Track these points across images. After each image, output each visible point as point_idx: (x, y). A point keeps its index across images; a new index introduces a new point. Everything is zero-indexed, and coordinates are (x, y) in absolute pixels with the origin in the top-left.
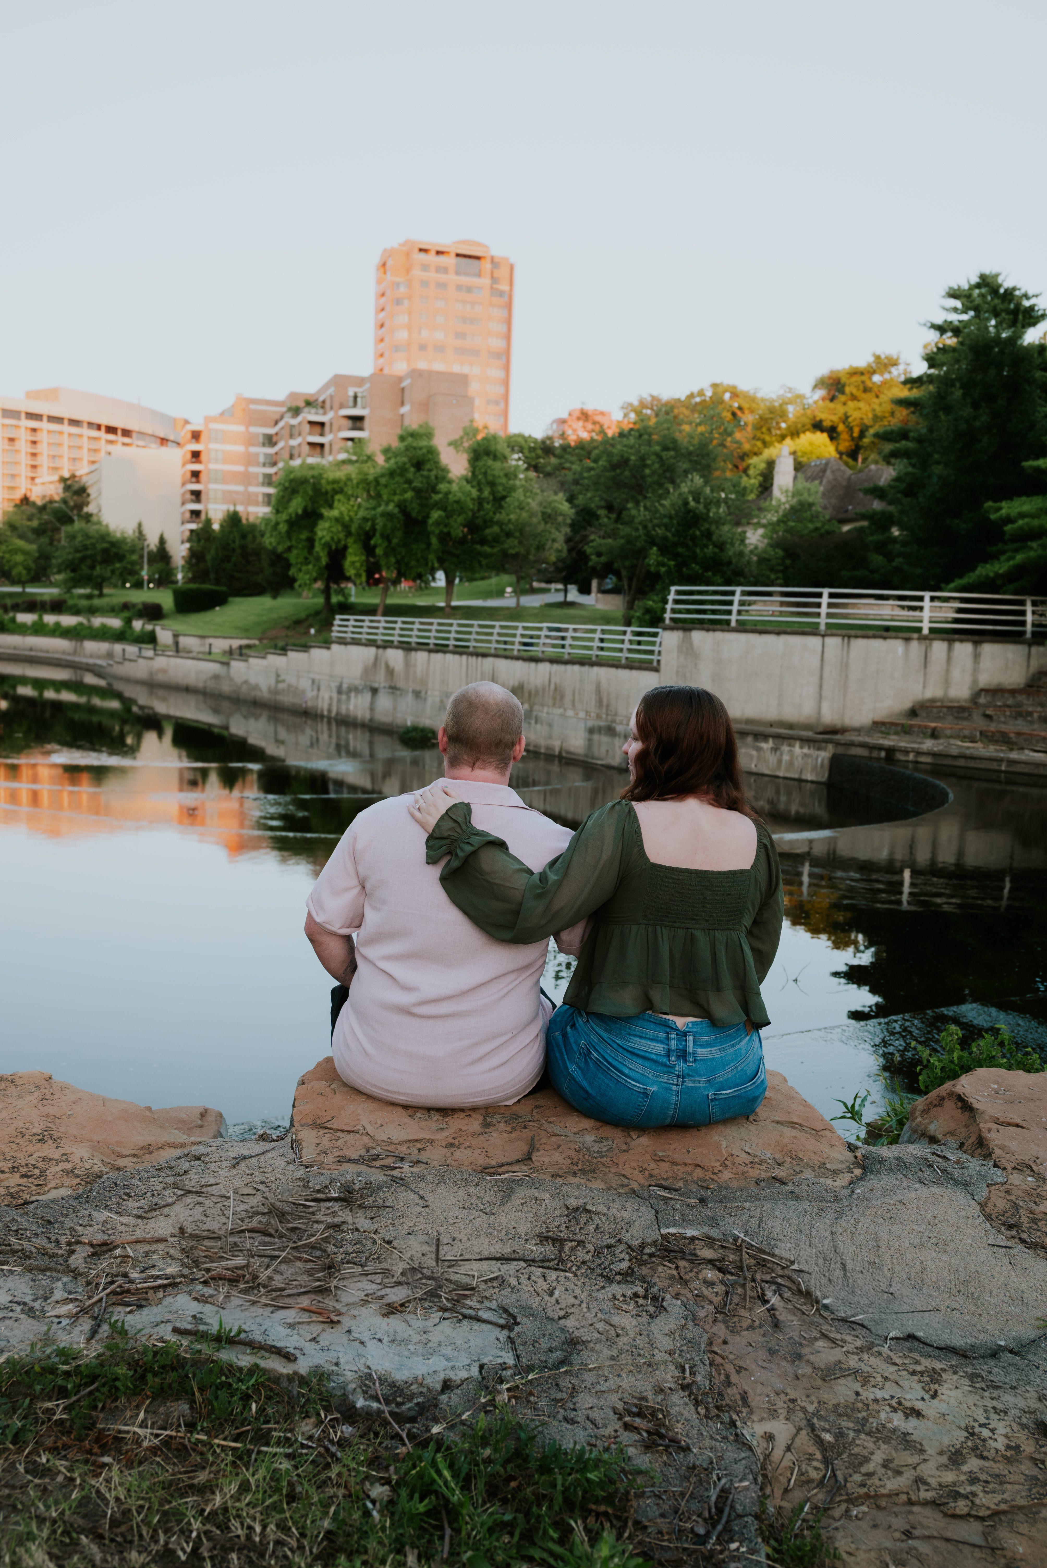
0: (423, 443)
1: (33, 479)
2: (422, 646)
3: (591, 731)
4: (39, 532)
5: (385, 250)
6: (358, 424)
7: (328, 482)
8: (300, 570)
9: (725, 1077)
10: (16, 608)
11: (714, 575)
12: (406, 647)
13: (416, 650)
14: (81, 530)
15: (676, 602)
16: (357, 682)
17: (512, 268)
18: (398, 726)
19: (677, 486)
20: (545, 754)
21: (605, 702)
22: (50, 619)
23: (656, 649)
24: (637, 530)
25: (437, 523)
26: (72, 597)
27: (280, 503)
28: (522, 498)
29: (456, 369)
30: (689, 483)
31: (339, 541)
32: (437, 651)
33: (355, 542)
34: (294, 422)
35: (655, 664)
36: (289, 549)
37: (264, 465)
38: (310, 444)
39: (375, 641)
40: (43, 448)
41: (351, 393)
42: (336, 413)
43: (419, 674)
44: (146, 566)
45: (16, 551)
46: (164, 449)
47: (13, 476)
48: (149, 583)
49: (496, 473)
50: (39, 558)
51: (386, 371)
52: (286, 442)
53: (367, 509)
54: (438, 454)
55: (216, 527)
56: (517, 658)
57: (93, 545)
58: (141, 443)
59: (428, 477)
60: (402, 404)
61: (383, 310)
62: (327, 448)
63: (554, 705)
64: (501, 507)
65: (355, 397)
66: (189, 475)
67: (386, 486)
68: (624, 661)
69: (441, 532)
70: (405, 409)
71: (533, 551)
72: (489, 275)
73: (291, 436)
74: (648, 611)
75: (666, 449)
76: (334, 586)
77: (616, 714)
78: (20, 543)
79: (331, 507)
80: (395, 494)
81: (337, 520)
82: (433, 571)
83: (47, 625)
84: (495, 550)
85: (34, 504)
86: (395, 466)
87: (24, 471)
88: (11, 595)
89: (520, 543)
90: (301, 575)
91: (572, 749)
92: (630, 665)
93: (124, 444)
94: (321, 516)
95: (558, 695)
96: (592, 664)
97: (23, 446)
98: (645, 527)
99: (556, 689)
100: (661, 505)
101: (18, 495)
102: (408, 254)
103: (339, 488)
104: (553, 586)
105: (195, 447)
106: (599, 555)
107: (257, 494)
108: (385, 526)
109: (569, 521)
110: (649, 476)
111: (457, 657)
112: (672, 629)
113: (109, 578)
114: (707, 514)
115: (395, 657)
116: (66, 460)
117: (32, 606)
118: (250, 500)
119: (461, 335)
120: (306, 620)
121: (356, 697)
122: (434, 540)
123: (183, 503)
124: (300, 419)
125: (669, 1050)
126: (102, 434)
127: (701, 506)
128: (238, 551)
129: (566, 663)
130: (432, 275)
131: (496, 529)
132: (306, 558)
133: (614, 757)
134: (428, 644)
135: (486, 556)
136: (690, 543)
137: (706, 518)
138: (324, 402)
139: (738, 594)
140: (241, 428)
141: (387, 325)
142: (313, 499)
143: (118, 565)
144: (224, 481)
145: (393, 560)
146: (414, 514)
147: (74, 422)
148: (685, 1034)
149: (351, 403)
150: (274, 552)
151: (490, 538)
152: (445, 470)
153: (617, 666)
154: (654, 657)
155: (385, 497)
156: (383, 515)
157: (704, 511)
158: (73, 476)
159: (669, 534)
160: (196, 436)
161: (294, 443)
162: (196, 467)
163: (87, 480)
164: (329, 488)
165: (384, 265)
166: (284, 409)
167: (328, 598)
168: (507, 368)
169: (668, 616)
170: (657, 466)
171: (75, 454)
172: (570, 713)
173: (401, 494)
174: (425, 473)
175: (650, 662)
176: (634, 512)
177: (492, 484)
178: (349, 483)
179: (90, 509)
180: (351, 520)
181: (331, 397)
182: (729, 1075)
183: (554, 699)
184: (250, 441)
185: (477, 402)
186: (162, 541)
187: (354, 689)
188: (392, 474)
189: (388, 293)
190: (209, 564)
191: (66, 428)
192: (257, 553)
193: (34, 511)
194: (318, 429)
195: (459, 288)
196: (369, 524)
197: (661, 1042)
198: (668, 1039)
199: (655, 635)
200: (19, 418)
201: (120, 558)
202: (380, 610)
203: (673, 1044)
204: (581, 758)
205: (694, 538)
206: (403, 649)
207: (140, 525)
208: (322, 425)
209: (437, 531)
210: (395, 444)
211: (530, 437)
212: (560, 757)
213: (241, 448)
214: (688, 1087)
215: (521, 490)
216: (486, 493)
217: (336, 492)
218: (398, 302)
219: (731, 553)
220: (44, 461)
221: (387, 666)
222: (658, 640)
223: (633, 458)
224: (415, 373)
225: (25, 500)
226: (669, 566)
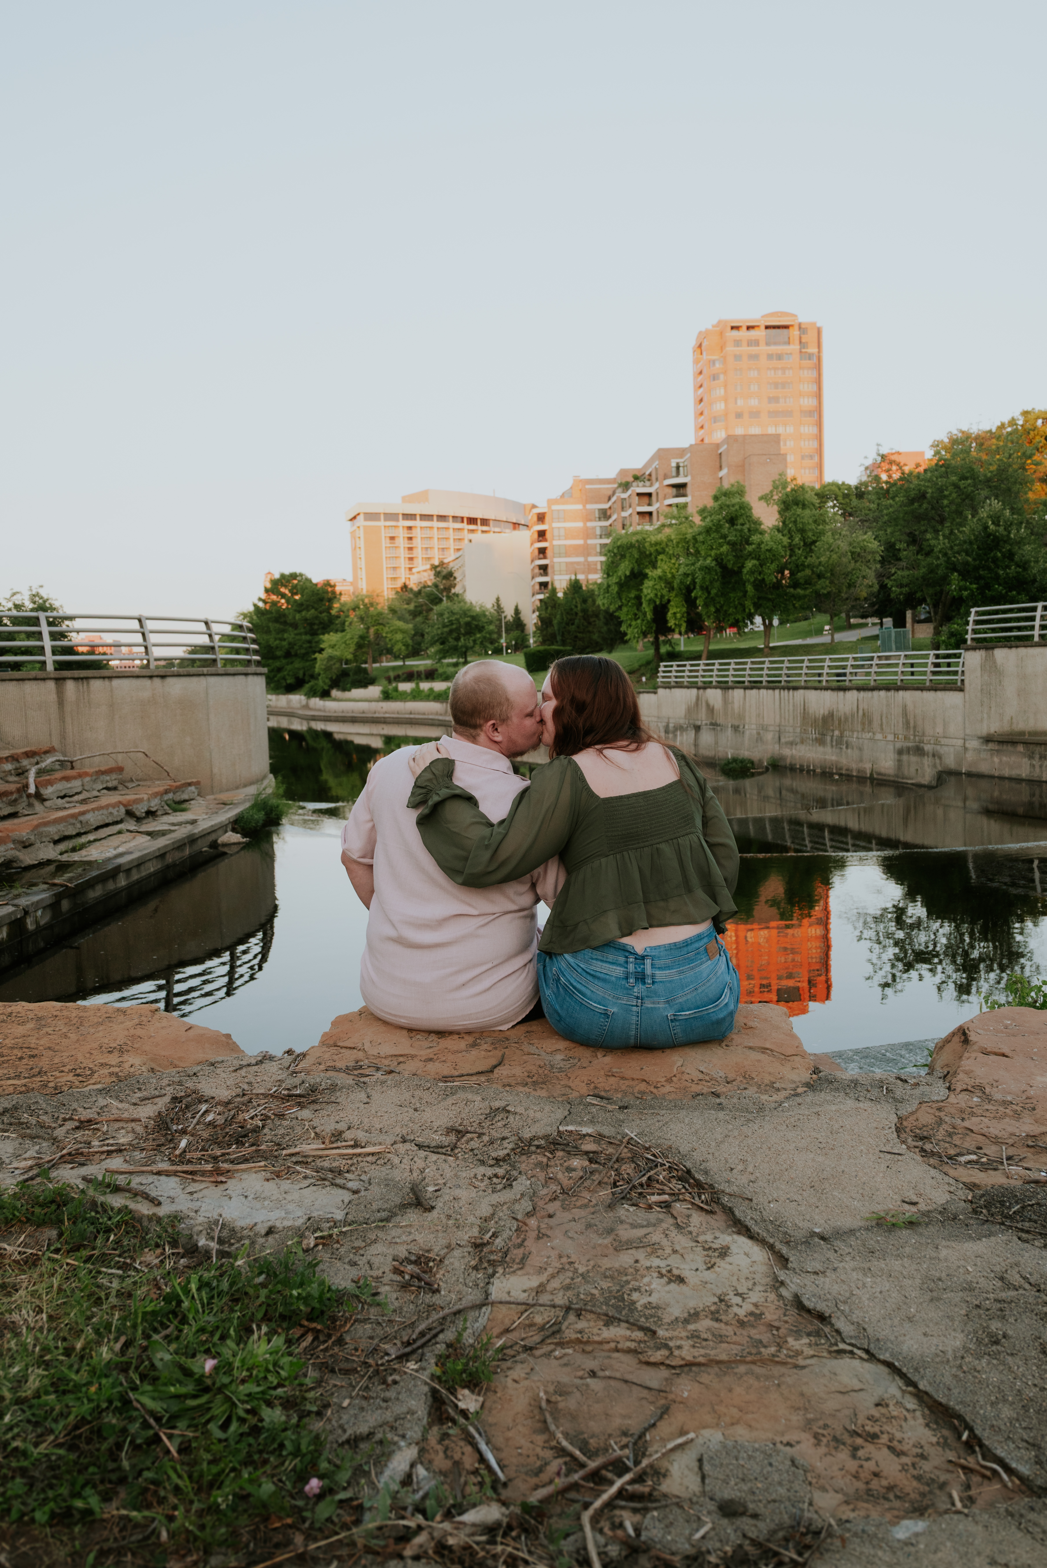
0: (736, 500)
1: (410, 569)
2: (739, 685)
3: (900, 752)
4: (415, 614)
5: (700, 333)
6: (682, 491)
7: (651, 545)
8: (630, 625)
9: (684, 998)
10: (398, 678)
11: (1019, 594)
12: (724, 686)
13: (733, 688)
14: (447, 608)
15: (977, 622)
16: (682, 721)
17: (819, 331)
18: (719, 759)
19: (975, 513)
20: (857, 777)
21: (912, 725)
22: (425, 686)
23: (960, 669)
24: (938, 558)
25: (752, 572)
26: (442, 665)
27: (610, 569)
28: (831, 541)
29: (771, 430)
30: (987, 508)
31: (662, 596)
32: (752, 688)
33: (676, 596)
34: (625, 496)
35: (959, 684)
36: (620, 608)
37: (601, 537)
38: (639, 513)
39: (696, 682)
40: (418, 543)
41: (674, 464)
42: (661, 483)
43: (736, 711)
44: (504, 635)
45: (395, 631)
46: (516, 532)
47: (395, 568)
48: (507, 649)
49: (805, 520)
50: (414, 635)
51: (706, 441)
52: (619, 514)
53: (687, 565)
54: (750, 509)
55: (560, 595)
56: (826, 689)
57: (457, 620)
58: (497, 530)
59: (741, 530)
60: (721, 468)
61: (701, 386)
62: (655, 515)
63: (863, 730)
64: (811, 551)
65: (678, 467)
66: (536, 552)
67: (703, 543)
68: (928, 684)
69: (756, 579)
70: (723, 473)
71: (845, 589)
72: (797, 342)
73: (623, 509)
74: (952, 634)
75: (963, 478)
76: (662, 638)
77: (923, 735)
78: (400, 624)
79: (655, 567)
80: (712, 549)
81: (660, 578)
82: (751, 617)
83: (423, 691)
84: (808, 592)
85: (411, 590)
86: (710, 524)
87: (403, 564)
88: (394, 668)
89: (832, 582)
90: (629, 631)
91: (883, 771)
92: (935, 687)
93: (483, 532)
94: (645, 576)
95: (867, 721)
96: (898, 689)
97: (402, 543)
98: (945, 554)
99: (864, 714)
100: (961, 532)
101: (399, 584)
102: (721, 333)
103: (661, 549)
104: (870, 620)
105: (541, 527)
106: (901, 586)
107: (595, 563)
108: (704, 578)
109: (878, 558)
110: (947, 506)
111: (770, 692)
112: (974, 649)
113: (472, 648)
114: (1008, 536)
115: (714, 696)
116: (436, 550)
117: (410, 676)
118: (590, 569)
119: (774, 399)
120: (638, 670)
121: (681, 735)
122: (749, 588)
123: (533, 578)
124: (629, 492)
125: (628, 973)
126: (465, 526)
127: (1001, 529)
128: (580, 614)
129: (873, 689)
130: (744, 349)
131: (808, 572)
132: (636, 615)
133: (924, 776)
134: (743, 682)
135: (799, 598)
136: (992, 566)
137: (1007, 540)
138: (650, 475)
139: (1039, 609)
140: (579, 507)
141: (705, 399)
142: (639, 562)
143: (478, 635)
144: (567, 555)
145: (713, 609)
146: (730, 566)
147: (442, 518)
148: (643, 958)
149: (674, 473)
150: (606, 611)
151: (802, 581)
152: (758, 523)
153: (922, 689)
154: (959, 678)
155: (703, 553)
156: (701, 569)
157: (1005, 533)
158: (442, 564)
159: (970, 559)
160: (541, 518)
161: (625, 514)
162: (542, 545)
163: (453, 566)
164: (652, 550)
165: (700, 346)
166: (616, 486)
167: (657, 649)
168: (819, 424)
169: (969, 637)
170: (954, 495)
171: (444, 544)
172: (879, 736)
173: (717, 549)
174: (739, 527)
175: (955, 682)
176: (932, 542)
177: (802, 531)
178: (670, 544)
179: (457, 590)
180: (673, 577)
181: (656, 469)
182: (689, 997)
183: (863, 724)
184: (588, 518)
185: (790, 458)
186: (517, 611)
187: (679, 728)
188: (708, 531)
189: (704, 372)
190: (556, 628)
191: (436, 524)
192: (596, 615)
193: (411, 596)
194: (646, 499)
195: (770, 357)
196: (689, 579)
197: (620, 965)
198: (627, 962)
199: (958, 656)
200: (398, 520)
201: (480, 629)
202: (704, 655)
203: (631, 967)
204: (892, 779)
205: (995, 560)
206: (721, 688)
207: (498, 600)
208: (649, 495)
209: (752, 579)
210: (710, 503)
211: (843, 484)
212: (871, 778)
213: (580, 524)
214: (647, 1008)
215: (830, 533)
216: (797, 539)
217: (659, 553)
218: (715, 377)
219: (1035, 571)
220: (418, 553)
221: (708, 705)
222: (961, 660)
223: (930, 490)
224: (731, 439)
225: (405, 587)
226: (971, 590)
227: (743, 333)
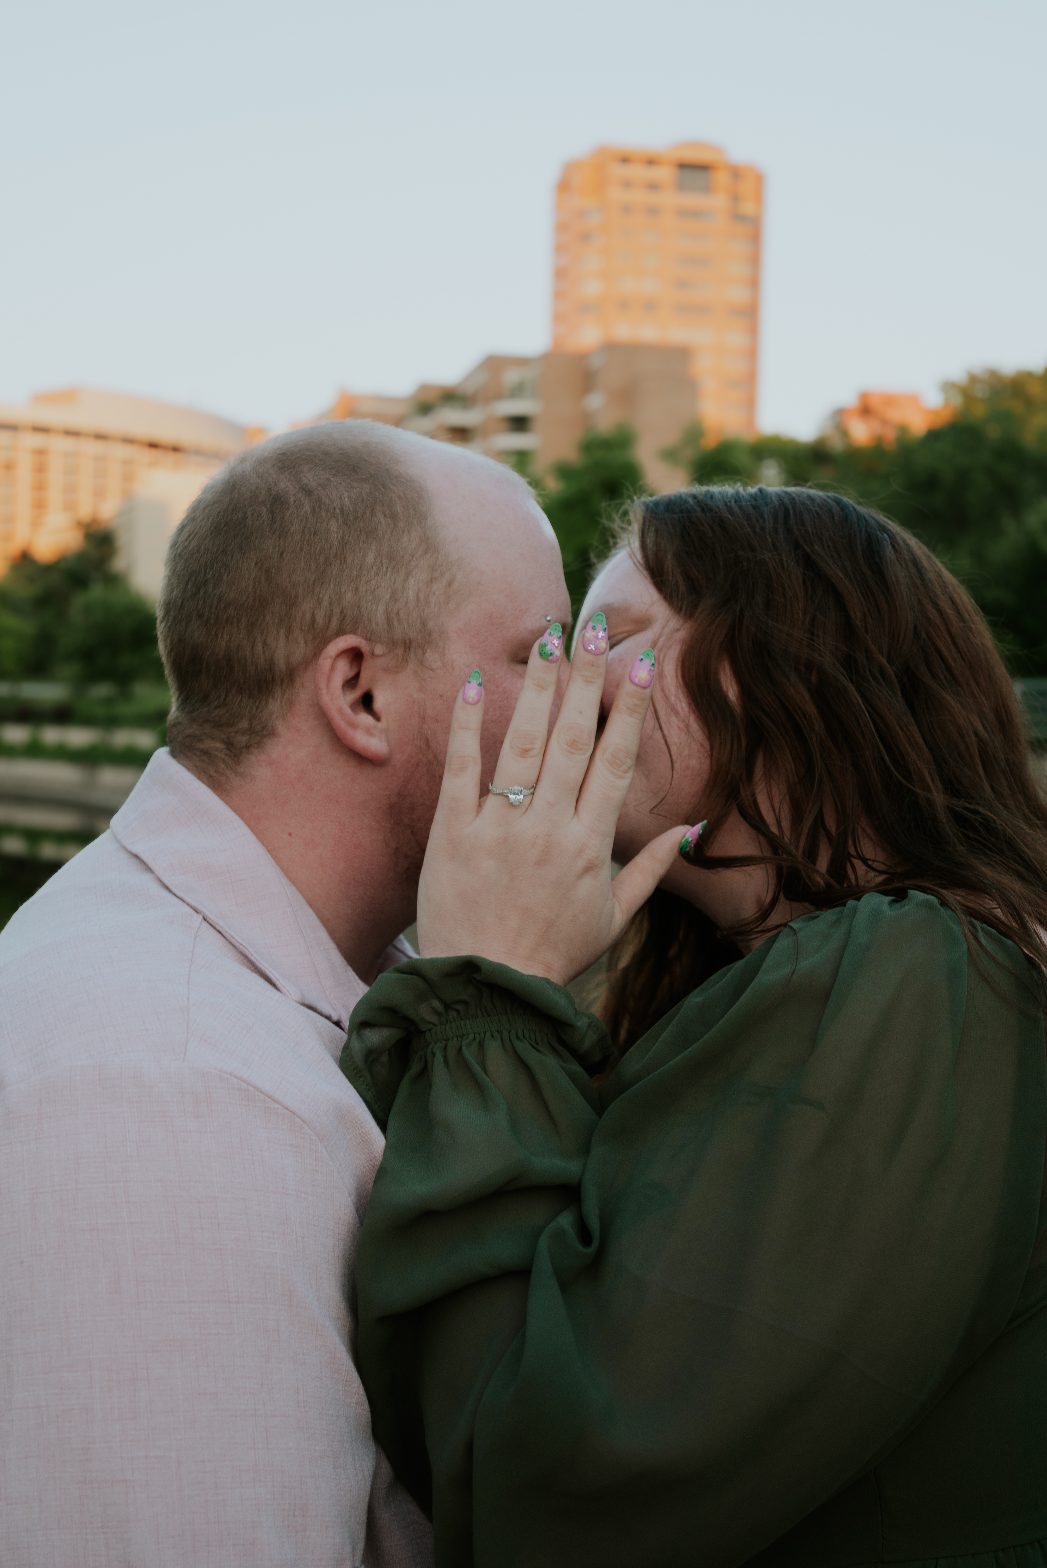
0: (617, 455)
1: (37, 522)
4: (41, 602)
5: (567, 163)
6: (522, 428)
14: (101, 598)
17: (761, 179)
26: (86, 699)
40: (53, 479)
41: (514, 382)
42: (488, 411)
50: (38, 643)
51: (567, 346)
54: (639, 470)
57: (117, 620)
60: (589, 393)
61: (564, 251)
65: (517, 388)
70: (593, 401)
72: (725, 193)
78: (13, 620)
83: (46, 744)
87: (24, 512)
97: (24, 475)
101: (15, 550)
102: (602, 167)
116: (86, 494)
117: (25, 715)
119: (684, 285)
126: (140, 452)
130: (638, 196)
138: (473, 394)
141: (571, 272)
147: (100, 437)
149: (511, 396)
158: (97, 519)
163: (116, 526)
165: (566, 184)
166: (409, 405)
179: (117, 566)
181: (484, 386)
185: (707, 386)
189: (572, 225)
191: (88, 446)
193: (37, 573)
195: (680, 212)
200: (20, 435)
211: (793, 439)
218: (587, 237)
220: (55, 495)
224: (612, 348)
225: (25, 557)
227: (637, 172)
